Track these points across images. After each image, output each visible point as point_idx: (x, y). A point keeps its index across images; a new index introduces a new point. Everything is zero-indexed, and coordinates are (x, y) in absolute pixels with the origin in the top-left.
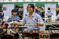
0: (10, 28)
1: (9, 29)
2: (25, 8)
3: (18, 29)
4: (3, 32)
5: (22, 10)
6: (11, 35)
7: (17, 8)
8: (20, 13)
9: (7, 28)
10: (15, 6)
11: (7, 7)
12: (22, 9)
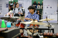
0: (28, 29)
1: (26, 30)
2: (45, 5)
3: (38, 30)
4: (20, 34)
5: (41, 8)
6: (29, 37)
7: (35, 5)
8: (38, 11)
9: (24, 29)
10: (33, 3)
11: (23, 3)
12: (41, 6)
